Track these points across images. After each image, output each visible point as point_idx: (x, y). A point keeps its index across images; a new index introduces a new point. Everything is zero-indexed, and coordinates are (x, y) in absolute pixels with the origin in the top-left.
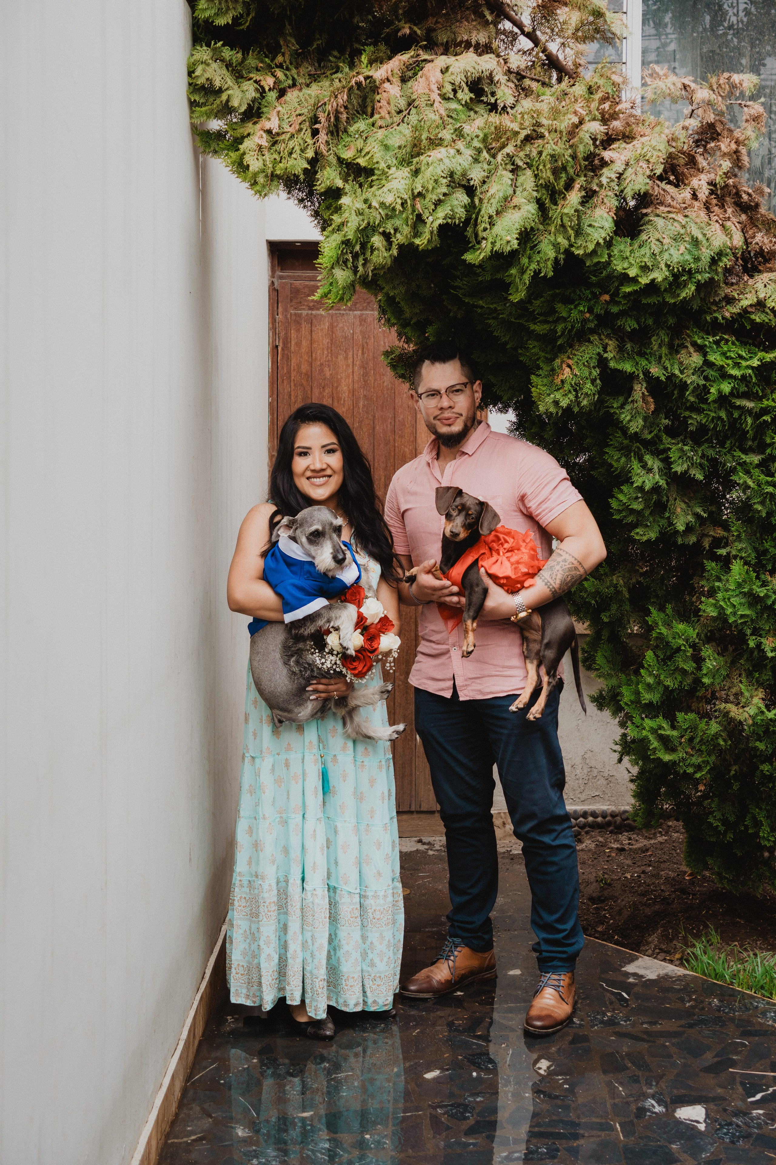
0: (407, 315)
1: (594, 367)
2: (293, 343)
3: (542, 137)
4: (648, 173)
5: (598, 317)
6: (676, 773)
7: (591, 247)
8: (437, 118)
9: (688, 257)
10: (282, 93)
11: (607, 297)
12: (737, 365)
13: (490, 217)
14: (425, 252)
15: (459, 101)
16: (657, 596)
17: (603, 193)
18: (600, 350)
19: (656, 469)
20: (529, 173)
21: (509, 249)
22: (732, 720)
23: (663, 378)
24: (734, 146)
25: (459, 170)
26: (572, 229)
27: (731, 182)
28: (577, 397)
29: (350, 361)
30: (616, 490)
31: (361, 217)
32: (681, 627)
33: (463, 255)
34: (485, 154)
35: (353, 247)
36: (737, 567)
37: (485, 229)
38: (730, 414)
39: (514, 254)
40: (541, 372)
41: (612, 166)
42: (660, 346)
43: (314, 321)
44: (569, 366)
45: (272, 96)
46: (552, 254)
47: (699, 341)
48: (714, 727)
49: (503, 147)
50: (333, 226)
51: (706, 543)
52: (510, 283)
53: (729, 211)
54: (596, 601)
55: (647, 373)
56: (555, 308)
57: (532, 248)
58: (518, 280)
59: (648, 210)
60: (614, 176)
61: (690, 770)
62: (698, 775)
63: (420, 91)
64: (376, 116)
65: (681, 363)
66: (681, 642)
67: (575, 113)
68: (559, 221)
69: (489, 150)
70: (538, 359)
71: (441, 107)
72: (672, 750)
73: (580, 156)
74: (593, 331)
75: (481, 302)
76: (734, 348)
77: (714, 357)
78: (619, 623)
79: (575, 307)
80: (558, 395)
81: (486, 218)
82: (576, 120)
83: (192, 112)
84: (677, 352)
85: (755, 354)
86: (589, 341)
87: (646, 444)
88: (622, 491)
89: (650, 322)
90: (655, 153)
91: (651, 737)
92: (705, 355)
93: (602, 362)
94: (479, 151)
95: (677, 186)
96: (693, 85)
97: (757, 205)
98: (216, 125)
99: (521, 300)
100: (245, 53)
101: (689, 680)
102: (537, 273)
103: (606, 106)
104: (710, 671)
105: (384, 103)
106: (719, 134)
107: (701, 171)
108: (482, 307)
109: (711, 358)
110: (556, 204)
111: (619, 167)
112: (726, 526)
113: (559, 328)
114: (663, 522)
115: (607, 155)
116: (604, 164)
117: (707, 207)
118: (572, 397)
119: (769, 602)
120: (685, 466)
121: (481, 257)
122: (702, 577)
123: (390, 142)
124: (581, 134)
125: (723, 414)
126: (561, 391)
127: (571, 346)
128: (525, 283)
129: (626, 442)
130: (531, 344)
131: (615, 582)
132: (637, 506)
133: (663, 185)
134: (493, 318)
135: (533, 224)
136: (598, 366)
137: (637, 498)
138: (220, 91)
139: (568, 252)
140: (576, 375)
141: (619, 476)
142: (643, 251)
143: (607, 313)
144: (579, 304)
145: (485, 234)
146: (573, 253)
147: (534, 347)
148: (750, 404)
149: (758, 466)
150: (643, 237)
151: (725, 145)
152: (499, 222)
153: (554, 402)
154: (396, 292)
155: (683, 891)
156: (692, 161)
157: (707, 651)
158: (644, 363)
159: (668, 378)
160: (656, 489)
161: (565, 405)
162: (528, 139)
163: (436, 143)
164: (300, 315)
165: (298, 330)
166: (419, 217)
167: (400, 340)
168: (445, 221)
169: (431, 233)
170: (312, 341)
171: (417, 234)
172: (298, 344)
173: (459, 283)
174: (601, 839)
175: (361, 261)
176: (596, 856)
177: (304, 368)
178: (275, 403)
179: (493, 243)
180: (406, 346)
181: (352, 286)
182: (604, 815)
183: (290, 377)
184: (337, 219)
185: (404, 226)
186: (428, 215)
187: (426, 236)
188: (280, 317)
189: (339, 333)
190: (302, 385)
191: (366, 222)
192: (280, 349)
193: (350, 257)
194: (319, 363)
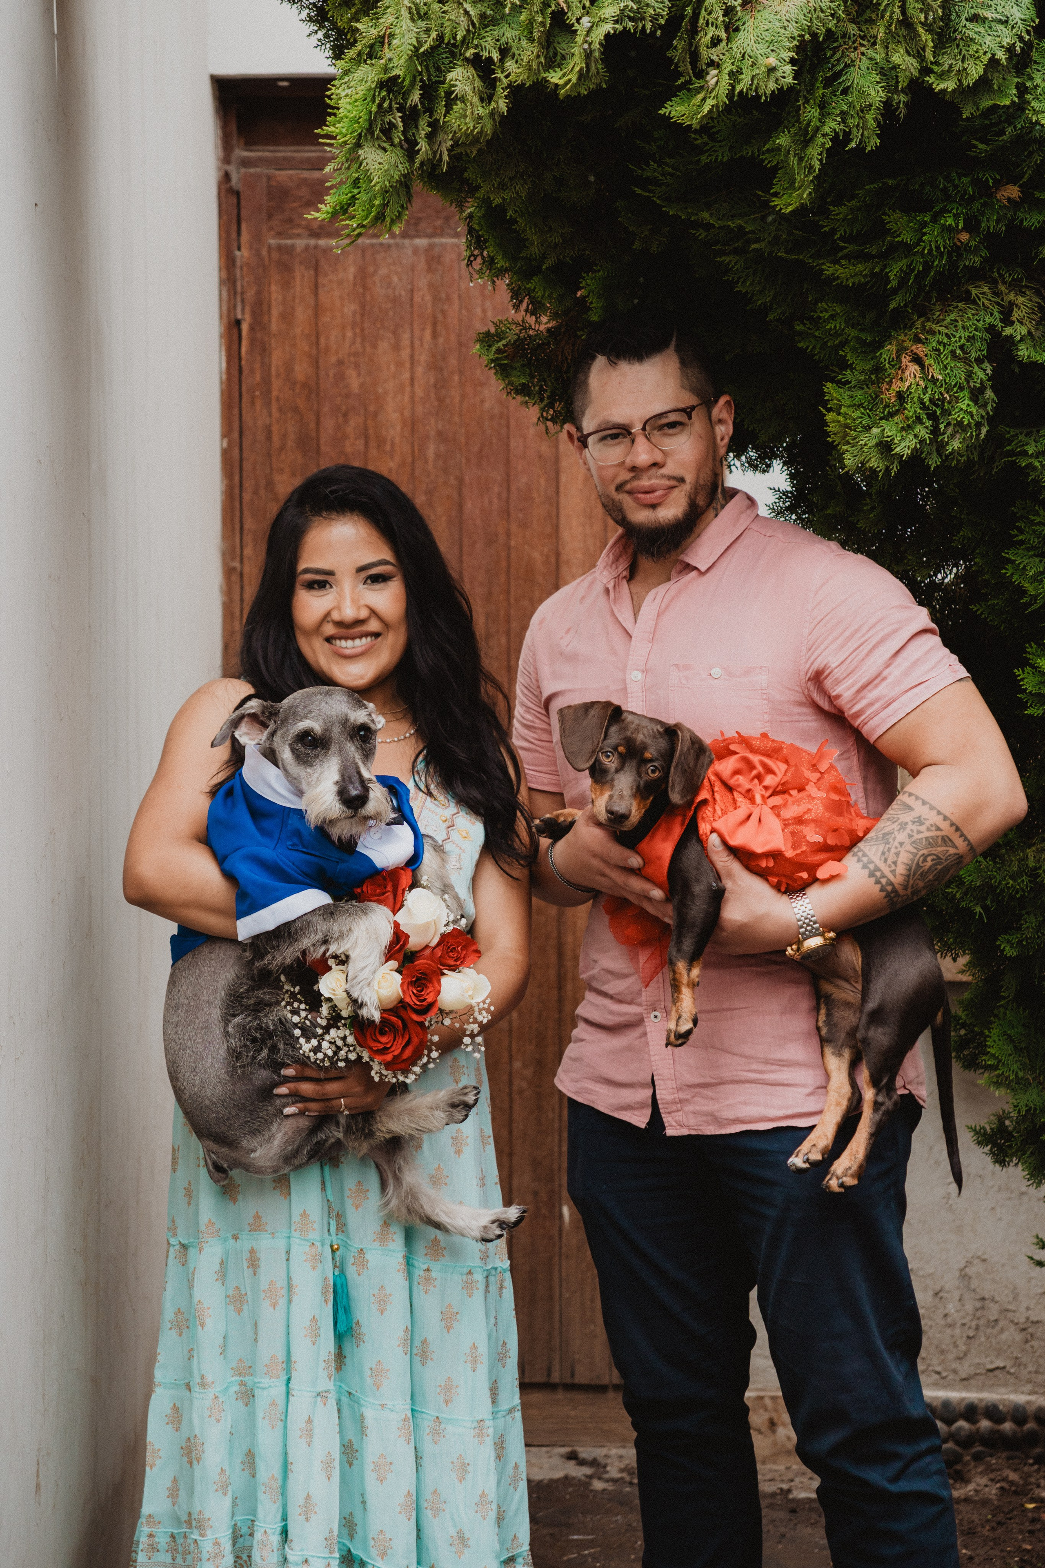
0: (534, 250)
1: (979, 361)
2: (275, 312)
5: (990, 239)
7: (975, 71)
11: (1013, 192)
14: (573, 100)
18: (995, 319)
21: (772, 86)
26: (930, 31)
28: (935, 431)
29: (405, 354)
31: (422, 24)
33: (661, 106)
35: (406, 95)
37: (715, 42)
39: (783, 98)
40: (848, 375)
43: (323, 262)
44: (917, 360)
46: (876, 95)
50: (359, 47)
52: (775, 169)
56: (883, 223)
57: (829, 82)
58: (793, 160)
68: (897, 10)
70: (842, 345)
74: (976, 275)
75: (705, 215)
79: (935, 219)
80: (890, 429)
81: (718, 14)
86: (968, 299)
93: (999, 348)
99: (802, 210)
102: (840, 141)
108: (708, 227)
113: (894, 271)
118: (922, 432)
121: (706, 109)
126: (898, 419)
127: (924, 312)
128: (811, 167)
130: (826, 310)
134: (736, 251)
135: (831, 25)
136: (989, 358)
139: (917, 88)
140: (934, 381)
143: (1015, 228)
144: (944, 210)
145: (714, 54)
146: (930, 88)
152: (750, 22)
153: (880, 444)
154: (507, 195)
161: (907, 452)
164: (290, 250)
165: (286, 285)
166: (559, 17)
167: (516, 307)
168: (619, 27)
169: (588, 55)
170: (317, 310)
171: (553, 60)
172: (287, 317)
173: (652, 170)
174: (1013, 1476)
175: (424, 129)
176: (1000, 1517)
177: (301, 370)
178: (236, 451)
179: (734, 76)
180: (531, 320)
181: (404, 186)
182: (1019, 1415)
183: (269, 392)
184: (367, 29)
185: (524, 43)
186: (579, 12)
187: (576, 63)
188: (243, 255)
189: (379, 291)
190: (295, 409)
191: (434, 35)
192: (245, 327)
193: (397, 118)
194: (333, 359)
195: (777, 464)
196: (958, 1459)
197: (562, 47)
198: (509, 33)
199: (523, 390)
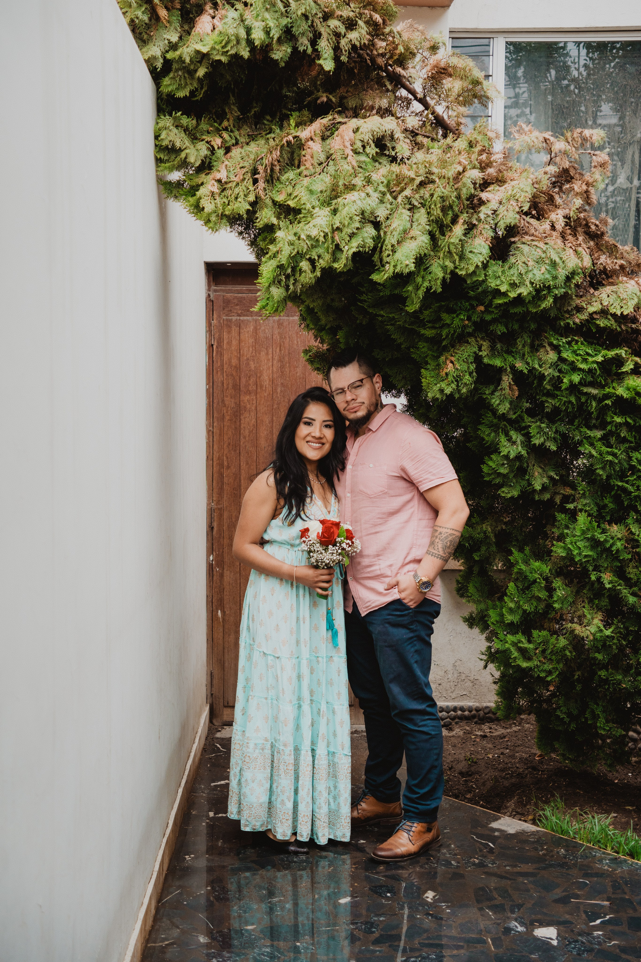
0: (323, 322)
1: (471, 363)
2: (225, 342)
3: (433, 182)
4: (517, 209)
5: (475, 323)
6: (532, 676)
7: (472, 269)
8: (350, 168)
9: (548, 276)
10: (228, 150)
11: (482, 308)
12: (585, 360)
13: (393, 246)
14: (342, 273)
15: (367, 155)
16: (517, 540)
17: (481, 226)
18: (476, 349)
19: (519, 442)
20: (423, 211)
21: (407, 270)
22: (576, 636)
23: (526, 371)
24: (584, 187)
25: (368, 209)
26: (457, 255)
27: (582, 215)
28: (458, 386)
29: (270, 356)
30: (486, 458)
31: (292, 247)
32: (537, 564)
33: (370, 276)
34: (388, 196)
35: (286, 270)
36: (582, 518)
37: (388, 256)
38: (578, 399)
39: (411, 274)
40: (429, 366)
41: (488, 205)
42: (524, 346)
43: (242, 325)
44: (452, 362)
45: (221, 152)
46: (441, 275)
47: (555, 342)
48: (562, 642)
49: (402, 190)
50: (270, 254)
51: (558, 500)
52: (407, 297)
53: (581, 238)
54: (469, 544)
55: (513, 367)
56: (440, 317)
57: (425, 270)
58: (413, 295)
59: (516, 239)
60: (490, 213)
61: (543, 675)
62: (549, 679)
63: (337, 147)
64: (302, 168)
65: (540, 359)
66: (537, 576)
67: (460, 163)
68: (447, 248)
69: (391, 193)
70: (426, 357)
71: (353, 160)
72: (529, 659)
73: (464, 197)
74: (470, 335)
75: (382, 312)
76: (583, 347)
77: (566, 354)
78: (487, 561)
79: (457, 316)
80: (443, 385)
81: (389, 247)
82: (460, 169)
83: (157, 166)
84: (537, 351)
85: (600, 352)
86: (468, 342)
87: (511, 422)
88: (491, 459)
89: (516, 327)
90: (523, 194)
91: (512, 649)
92: (559, 352)
93: (478, 359)
94: (384, 194)
95: (538, 219)
96: (552, 139)
97: (603, 234)
98: (175, 176)
99: (415, 312)
100: (199, 119)
101: (542, 606)
102: (428, 289)
103: (484, 157)
104: (559, 598)
105: (308, 157)
106: (572, 178)
107: (557, 207)
108: (382, 316)
109: (564, 355)
110: (444, 235)
111: (494, 205)
112: (573, 487)
113: (444, 332)
114: (524, 483)
115: (484, 196)
116: (482, 202)
117: (563, 236)
118: (454, 386)
119: (608, 546)
120: (542, 440)
121: (385, 277)
122: (554, 526)
123: (314, 188)
124: (464, 180)
125: (573, 399)
126: (445, 381)
127: (453, 346)
128: (419, 298)
129: (495, 421)
130: (421, 345)
131: (484, 529)
132: (503, 470)
133: (528, 219)
134: (391, 325)
135: (426, 251)
136: (475, 362)
137: (503, 464)
138: (181, 150)
139: (453, 273)
140: (457, 369)
141: (489, 447)
142: (512, 271)
143: (482, 320)
144: (460, 313)
145: (388, 259)
146: (457, 274)
147: (423, 347)
148: (594, 391)
149: (600, 439)
150: (512, 260)
151: (578, 186)
152: (400, 250)
153: (440, 390)
154: (315, 304)
155: (534, 768)
156: (551, 200)
157: (557, 583)
158: (511, 359)
159: (529, 371)
160: (519, 457)
161: (449, 393)
162: (422, 184)
163: (350, 188)
164: (230, 321)
165: (229, 332)
166: (337, 246)
167: (316, 341)
168: (358, 250)
169: (347, 258)
170: (240, 341)
171: (335, 260)
172: (229, 343)
173: (364, 297)
174: (468, 728)
175: (292, 281)
176: (464, 741)
177: (234, 362)
178: (211, 389)
179: (395, 266)
180: (320, 345)
181: (285, 300)
182: (470, 710)
183: (223, 369)
184: (273, 248)
185: (326, 254)
186: (344, 244)
187: (343, 261)
188: (214, 322)
189: (261, 335)
190: (232, 375)
191: (296, 250)
192: (215, 347)
193: (283, 278)
194: (245, 358)
195: (403, 395)
196: (451, 724)
197: (338, 255)
198: (320, 251)
199: (318, 369)
